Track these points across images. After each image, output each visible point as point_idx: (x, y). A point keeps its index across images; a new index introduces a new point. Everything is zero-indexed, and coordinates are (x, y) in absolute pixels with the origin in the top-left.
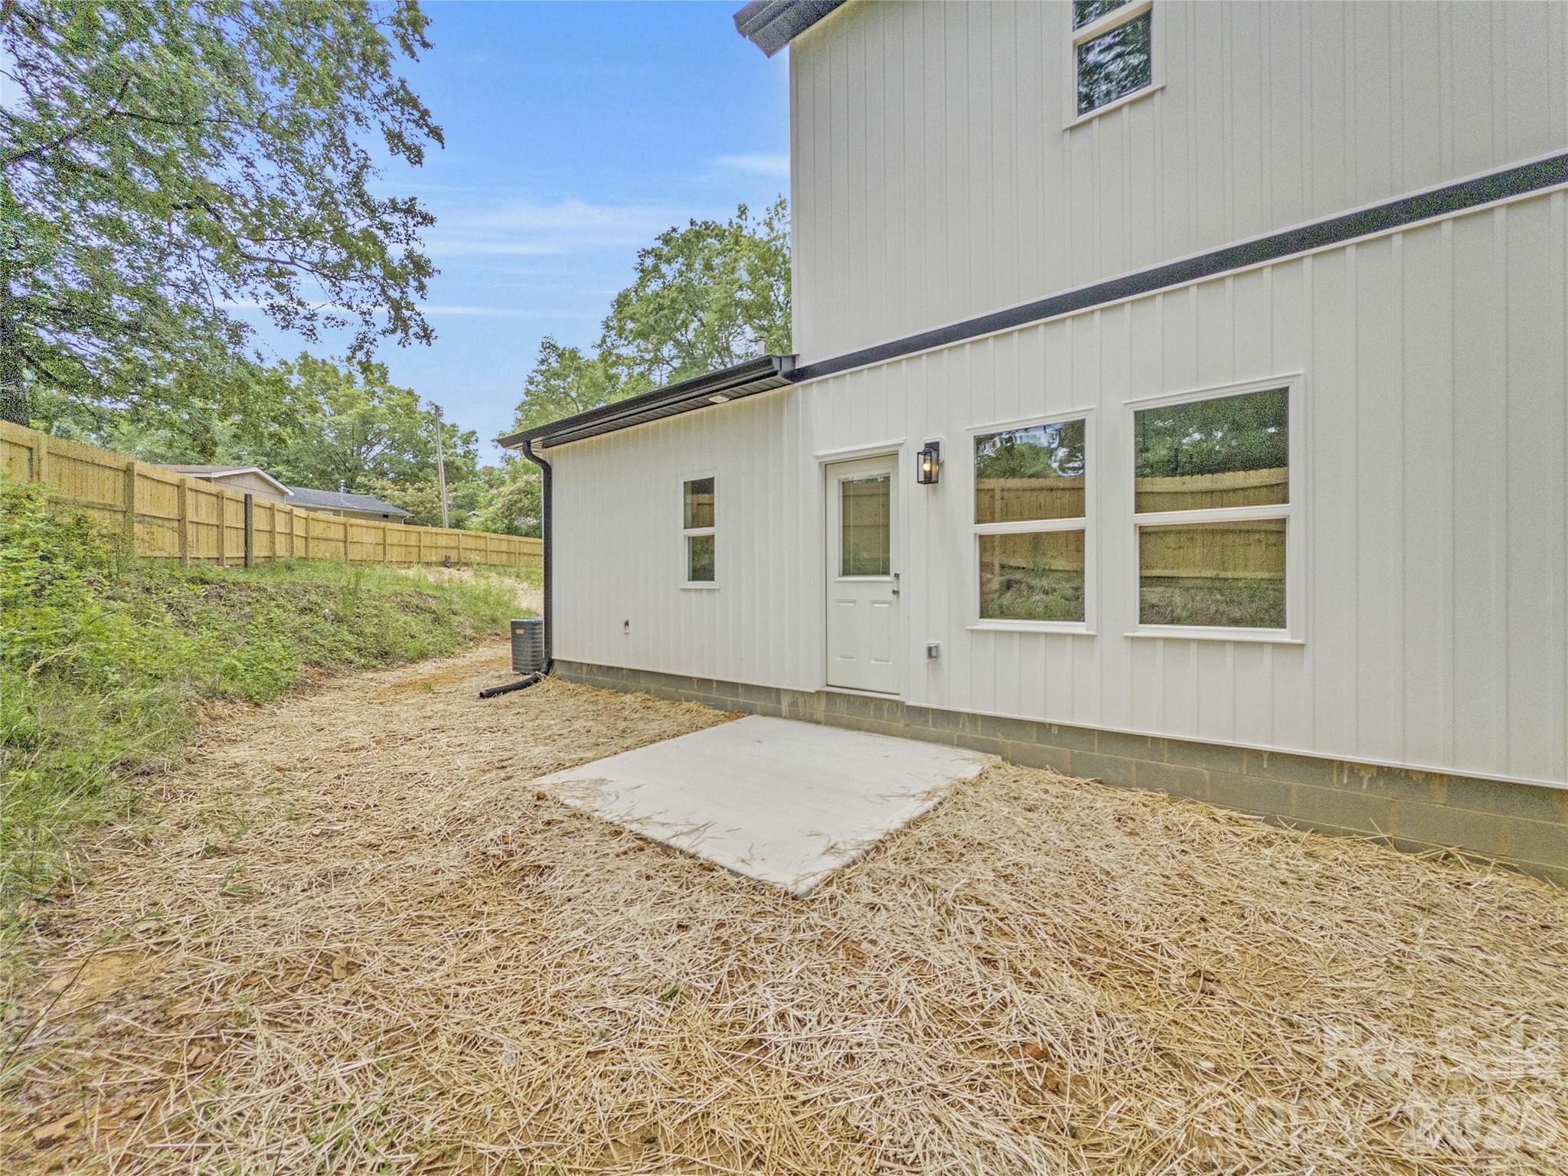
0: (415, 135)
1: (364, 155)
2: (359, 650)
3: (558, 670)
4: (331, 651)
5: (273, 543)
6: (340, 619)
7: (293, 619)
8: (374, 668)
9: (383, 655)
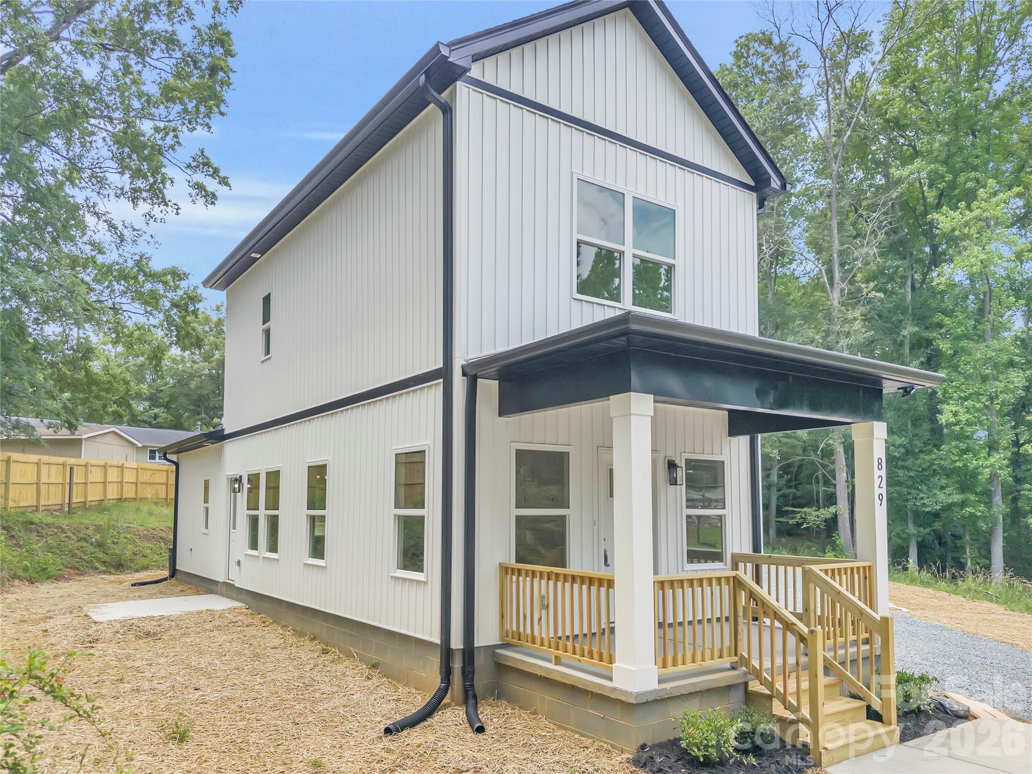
0: (211, 185)
1: (176, 207)
2: (104, 562)
3: (178, 576)
4: (88, 563)
5: (105, 490)
6: (100, 545)
7: (72, 544)
8: (110, 573)
9: (119, 566)
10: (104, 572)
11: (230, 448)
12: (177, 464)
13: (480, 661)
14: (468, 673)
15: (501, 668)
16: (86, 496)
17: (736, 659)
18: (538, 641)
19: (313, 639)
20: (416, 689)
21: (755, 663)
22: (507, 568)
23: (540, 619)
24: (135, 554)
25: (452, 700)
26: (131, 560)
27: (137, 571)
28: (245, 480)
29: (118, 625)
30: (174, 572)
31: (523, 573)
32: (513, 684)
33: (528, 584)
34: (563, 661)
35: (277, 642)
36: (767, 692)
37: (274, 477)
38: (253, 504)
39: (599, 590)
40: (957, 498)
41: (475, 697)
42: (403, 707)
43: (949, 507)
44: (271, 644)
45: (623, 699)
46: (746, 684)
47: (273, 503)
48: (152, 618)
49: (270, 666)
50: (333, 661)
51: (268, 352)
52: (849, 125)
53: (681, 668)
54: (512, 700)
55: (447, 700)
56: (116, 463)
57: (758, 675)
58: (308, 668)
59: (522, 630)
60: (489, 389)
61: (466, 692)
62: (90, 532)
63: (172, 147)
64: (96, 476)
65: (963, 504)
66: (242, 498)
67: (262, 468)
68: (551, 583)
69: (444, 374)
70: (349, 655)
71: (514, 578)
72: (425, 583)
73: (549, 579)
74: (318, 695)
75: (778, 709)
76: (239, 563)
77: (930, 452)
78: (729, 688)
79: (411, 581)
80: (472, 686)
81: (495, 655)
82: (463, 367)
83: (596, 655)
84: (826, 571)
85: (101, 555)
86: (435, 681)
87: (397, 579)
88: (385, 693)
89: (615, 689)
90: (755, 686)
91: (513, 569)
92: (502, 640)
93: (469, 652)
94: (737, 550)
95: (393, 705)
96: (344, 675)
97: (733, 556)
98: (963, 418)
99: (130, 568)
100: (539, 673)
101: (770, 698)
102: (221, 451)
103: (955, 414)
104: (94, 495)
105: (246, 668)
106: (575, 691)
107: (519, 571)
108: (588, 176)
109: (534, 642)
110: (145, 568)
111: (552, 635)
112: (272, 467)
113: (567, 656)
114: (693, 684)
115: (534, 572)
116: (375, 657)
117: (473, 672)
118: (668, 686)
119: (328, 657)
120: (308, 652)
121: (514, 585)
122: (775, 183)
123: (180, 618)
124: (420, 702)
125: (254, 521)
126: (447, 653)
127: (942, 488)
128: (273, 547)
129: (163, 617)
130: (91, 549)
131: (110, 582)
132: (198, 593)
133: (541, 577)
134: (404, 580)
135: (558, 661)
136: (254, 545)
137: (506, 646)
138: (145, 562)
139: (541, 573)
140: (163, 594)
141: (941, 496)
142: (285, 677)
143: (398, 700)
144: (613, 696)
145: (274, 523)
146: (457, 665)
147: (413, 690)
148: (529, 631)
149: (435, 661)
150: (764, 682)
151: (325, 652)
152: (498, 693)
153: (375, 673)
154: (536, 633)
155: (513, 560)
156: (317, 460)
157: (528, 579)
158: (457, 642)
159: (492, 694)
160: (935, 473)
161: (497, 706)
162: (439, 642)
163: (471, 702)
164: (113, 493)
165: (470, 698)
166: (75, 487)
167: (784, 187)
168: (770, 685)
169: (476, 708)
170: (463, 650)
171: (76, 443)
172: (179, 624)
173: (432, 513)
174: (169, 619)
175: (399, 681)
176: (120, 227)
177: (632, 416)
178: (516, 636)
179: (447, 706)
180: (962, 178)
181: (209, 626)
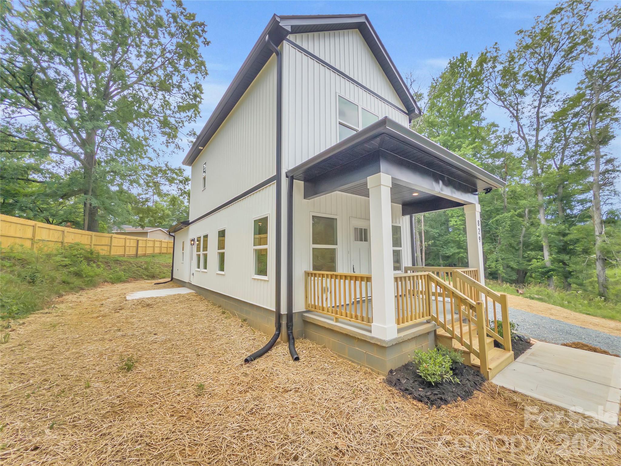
2: (147, 276)
3: (174, 280)
4: (140, 276)
5: (154, 249)
6: (146, 269)
7: (134, 269)
8: (149, 280)
9: (153, 277)
10: (146, 279)
11: (191, 227)
12: (174, 237)
13: (296, 320)
14: (290, 326)
15: (306, 323)
16: (146, 252)
17: (429, 317)
18: (326, 310)
19: (219, 307)
20: (264, 333)
21: (441, 319)
22: (308, 274)
23: (327, 299)
24: (160, 272)
25: (282, 340)
26: (158, 275)
27: (160, 279)
28: (196, 240)
29: (136, 301)
30: (172, 279)
31: (317, 275)
32: (312, 331)
33: (320, 281)
34: (340, 320)
35: (204, 308)
36: (450, 336)
37: (206, 237)
38: (198, 250)
39: (355, 282)
40: (457, 251)
41: (293, 338)
42: (257, 343)
43: (454, 254)
44: (201, 309)
45: (379, 344)
46: (435, 331)
47: (205, 248)
48: (152, 298)
49: (196, 320)
50: (226, 318)
51: (205, 186)
52: (417, 123)
53: (406, 324)
54: (312, 339)
55: (279, 340)
56: (159, 240)
57: (443, 326)
58: (214, 321)
59: (317, 304)
60: (299, 185)
61: (289, 336)
62: (142, 264)
63: (181, 127)
64: (150, 244)
65: (459, 253)
66: (195, 247)
67: (201, 235)
68: (333, 280)
69: (277, 178)
70: (234, 315)
71: (312, 278)
72: (268, 281)
73: (331, 278)
74: (215, 336)
75: (456, 344)
76: (193, 274)
77: (447, 235)
78: (428, 333)
79: (261, 280)
80: (292, 333)
81: (303, 316)
82: (286, 173)
83: (359, 318)
84: (464, 272)
85: (146, 273)
86: (273, 330)
87: (254, 279)
88: (248, 335)
89: (373, 338)
90: (441, 331)
91: (312, 274)
92: (307, 309)
93: (290, 316)
94: (406, 266)
95: (251, 342)
96: (230, 325)
97: (405, 268)
98: (459, 223)
99: (157, 278)
100: (327, 327)
101: (451, 339)
102: (188, 229)
103: (456, 222)
104: (149, 251)
105: (185, 321)
106: (348, 336)
107: (315, 274)
108: (343, 95)
109: (323, 310)
110: (164, 278)
111: (329, 305)
112: (205, 234)
113: (342, 318)
114: (414, 333)
115: (323, 275)
116: (245, 316)
117: (292, 326)
118: (402, 334)
119: (225, 315)
120: (216, 313)
121: (312, 282)
122: (417, 112)
123: (164, 298)
124: (266, 340)
125: (199, 256)
126: (279, 316)
127: (452, 247)
128: (205, 268)
129: (158, 297)
130: (142, 271)
131: (148, 283)
132: (179, 287)
133: (327, 277)
134: (258, 280)
135: (337, 320)
136: (199, 268)
137: (308, 311)
138: (164, 275)
139: (327, 275)
140: (165, 287)
141: (452, 250)
142: (201, 326)
143: (254, 339)
144: (372, 341)
145: (205, 256)
146: (284, 322)
147: (262, 333)
148: (320, 304)
149: (273, 319)
150: (447, 330)
151: (224, 313)
152: (305, 336)
153: (245, 324)
154: (325, 305)
155: (311, 270)
156: (221, 229)
157: (320, 278)
158: (284, 311)
159: (302, 336)
160: (449, 242)
161: (305, 343)
162: (274, 310)
163: (292, 341)
164: (157, 251)
165: (291, 339)
166: (139, 248)
167: (420, 113)
168: (452, 332)
169: (294, 344)
170: (287, 315)
171: (146, 233)
172: (163, 300)
173: (271, 247)
174: (160, 298)
175: (256, 328)
176: (158, 151)
177: (382, 186)
178: (314, 307)
179: (279, 343)
180: (455, 142)
181: (176, 301)
